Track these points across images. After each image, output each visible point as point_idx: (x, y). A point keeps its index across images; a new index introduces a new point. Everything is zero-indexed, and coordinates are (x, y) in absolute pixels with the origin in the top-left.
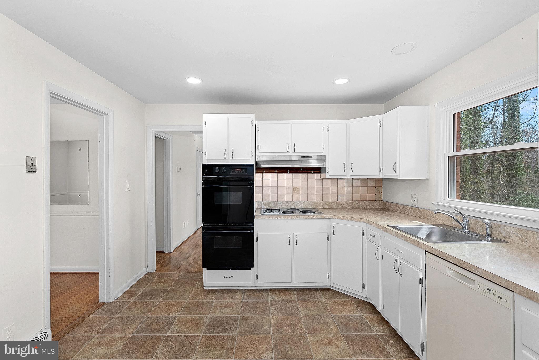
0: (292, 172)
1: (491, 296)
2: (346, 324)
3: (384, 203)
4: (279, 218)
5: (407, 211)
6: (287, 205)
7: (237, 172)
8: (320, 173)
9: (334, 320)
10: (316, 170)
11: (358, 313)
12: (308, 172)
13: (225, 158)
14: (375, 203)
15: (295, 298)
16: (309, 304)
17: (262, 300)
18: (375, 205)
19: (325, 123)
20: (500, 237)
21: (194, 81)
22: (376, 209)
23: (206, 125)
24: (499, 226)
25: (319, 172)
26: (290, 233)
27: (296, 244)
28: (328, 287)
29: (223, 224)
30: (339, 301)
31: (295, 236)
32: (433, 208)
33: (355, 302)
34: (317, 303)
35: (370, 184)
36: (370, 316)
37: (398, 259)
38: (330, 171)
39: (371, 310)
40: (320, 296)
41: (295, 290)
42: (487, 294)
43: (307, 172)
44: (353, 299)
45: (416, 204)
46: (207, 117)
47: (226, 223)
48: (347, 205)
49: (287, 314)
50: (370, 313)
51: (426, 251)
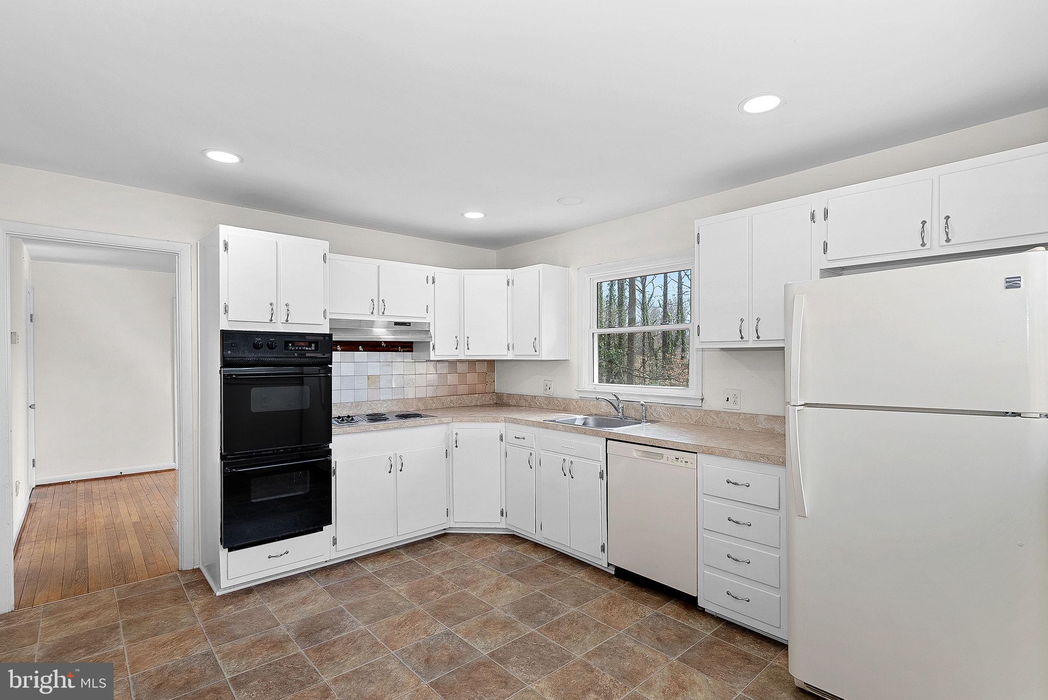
0: (367, 349)
1: (679, 463)
2: (501, 564)
3: (499, 396)
4: (375, 429)
5: (538, 404)
6: (359, 408)
7: (300, 348)
8: (412, 351)
9: (483, 565)
10: (405, 347)
11: (504, 548)
12: (394, 349)
13: (271, 320)
14: (487, 397)
15: (407, 558)
16: (437, 559)
17: (356, 576)
18: (487, 399)
19: (430, 270)
20: (652, 418)
21: (222, 157)
22: (488, 406)
23: (226, 248)
24: (651, 407)
25: (410, 349)
26: (391, 454)
27: (401, 470)
28: (444, 532)
29: (269, 451)
30: (472, 544)
31: (398, 458)
32: (576, 396)
33: (492, 539)
34: (445, 554)
35: (479, 368)
36: (520, 547)
37: (567, 458)
38: (436, 347)
39: (517, 541)
40: (441, 544)
41: (398, 548)
42: (675, 463)
43: (391, 349)
44: (486, 536)
45: (550, 393)
46: (226, 232)
47: (275, 450)
48: (451, 401)
49: (416, 579)
50: (517, 544)
51: (607, 440)
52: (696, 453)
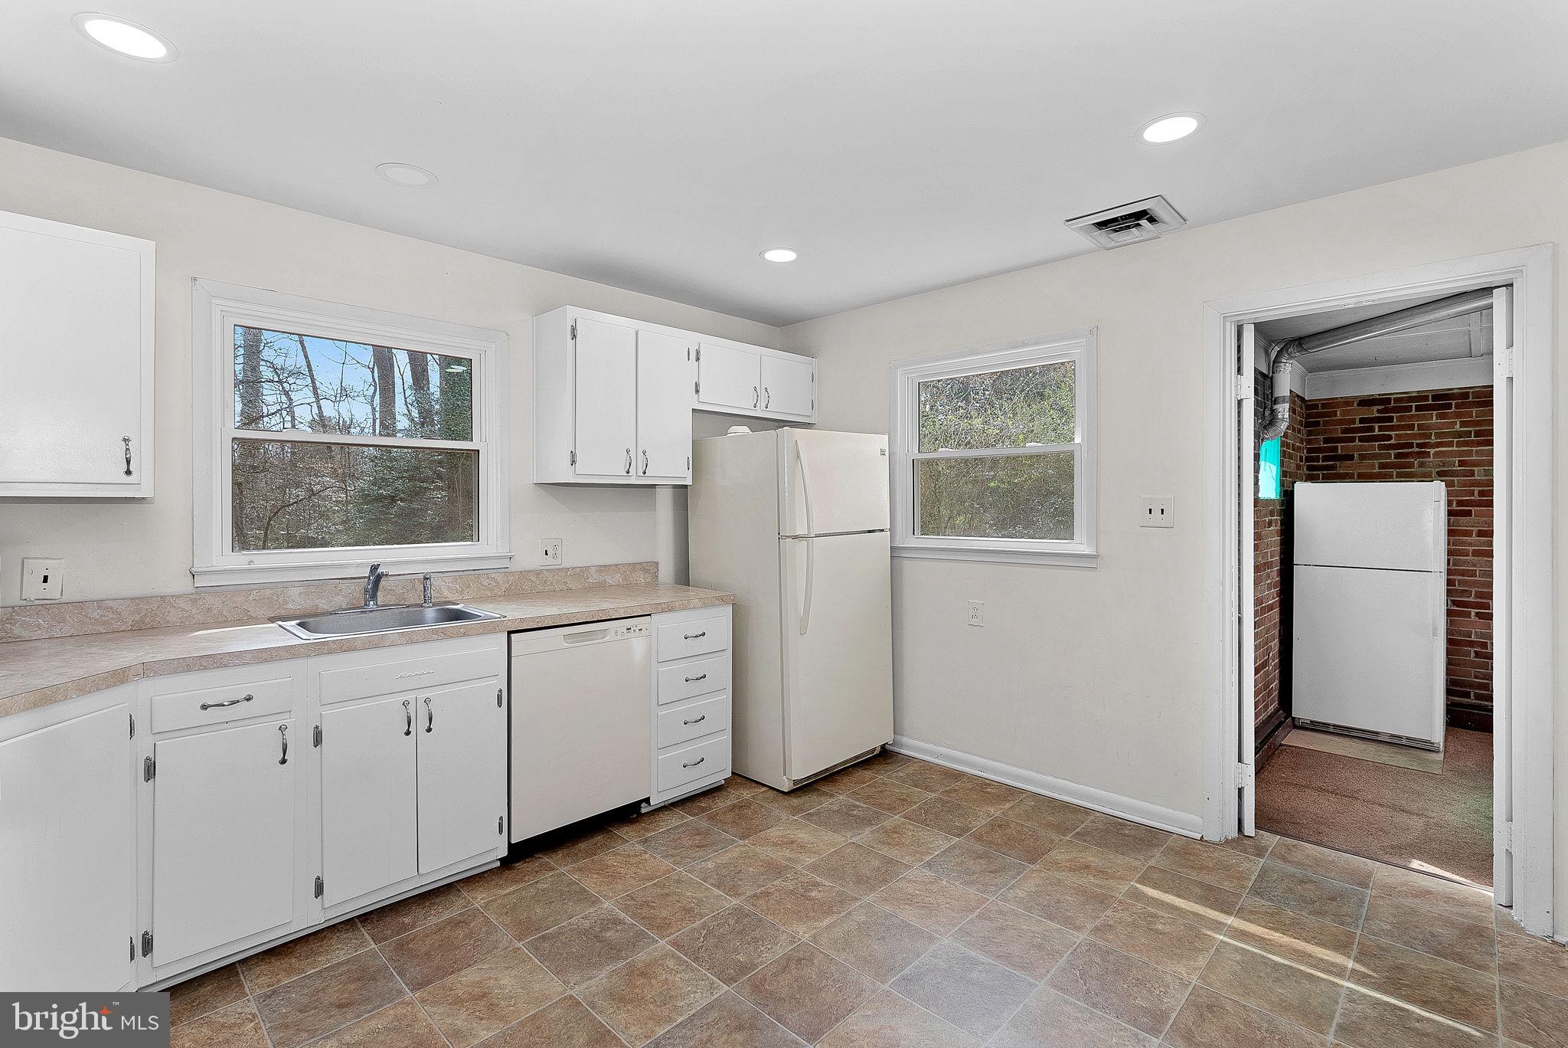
52: (650, 615)
